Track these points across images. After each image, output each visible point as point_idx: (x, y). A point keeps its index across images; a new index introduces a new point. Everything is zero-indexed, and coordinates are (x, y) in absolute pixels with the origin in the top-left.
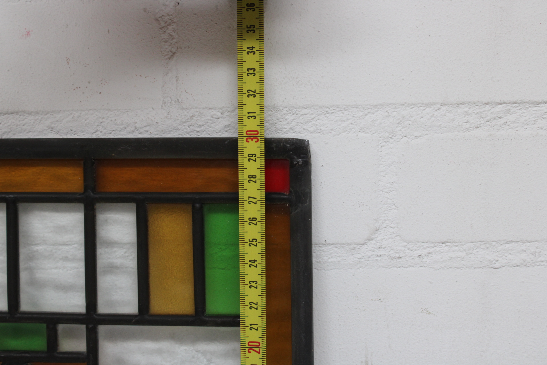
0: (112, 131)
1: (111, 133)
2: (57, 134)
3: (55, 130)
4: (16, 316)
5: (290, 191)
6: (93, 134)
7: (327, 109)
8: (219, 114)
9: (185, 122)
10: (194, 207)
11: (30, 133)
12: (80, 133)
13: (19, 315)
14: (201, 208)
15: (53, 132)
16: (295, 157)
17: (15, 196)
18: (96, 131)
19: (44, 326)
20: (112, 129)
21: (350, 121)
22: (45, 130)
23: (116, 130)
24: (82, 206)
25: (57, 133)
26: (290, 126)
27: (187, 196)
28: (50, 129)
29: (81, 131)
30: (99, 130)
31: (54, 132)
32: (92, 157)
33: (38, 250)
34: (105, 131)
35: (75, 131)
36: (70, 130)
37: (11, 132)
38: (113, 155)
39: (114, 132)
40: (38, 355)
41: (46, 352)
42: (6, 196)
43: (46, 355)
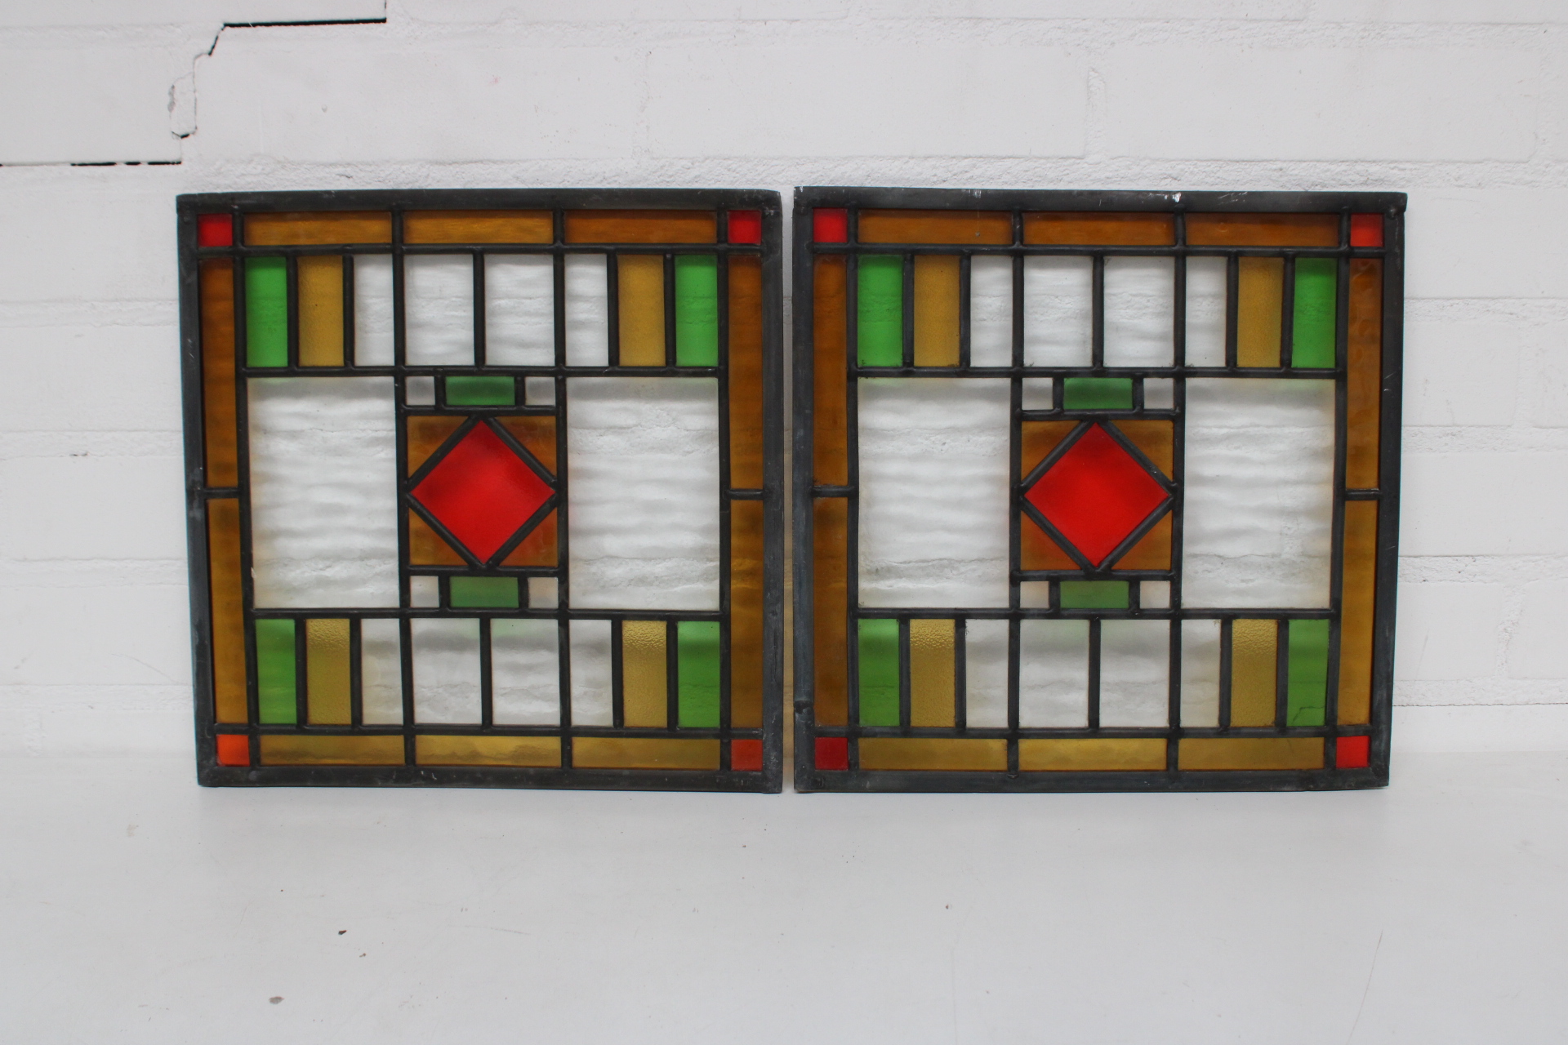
1: (579, 184)
3: (520, 181)
4: (483, 369)
5: (762, 242)
6: (560, 183)
7: (797, 161)
8: (690, 164)
9: (654, 172)
10: (665, 258)
13: (487, 369)
14: (673, 260)
16: (767, 208)
17: (483, 247)
18: (563, 182)
19: (511, 379)
20: (580, 180)
21: (820, 173)
22: (511, 181)
23: (584, 180)
24: (551, 258)
25: (523, 184)
26: (760, 177)
27: (659, 247)
28: (516, 179)
29: (547, 182)
30: (566, 180)
31: (520, 183)
32: (562, 207)
34: (572, 181)
35: (542, 182)
36: (537, 181)
38: (585, 205)
39: (581, 182)
40: (506, 409)
41: (514, 406)
42: (474, 248)
43: (515, 408)
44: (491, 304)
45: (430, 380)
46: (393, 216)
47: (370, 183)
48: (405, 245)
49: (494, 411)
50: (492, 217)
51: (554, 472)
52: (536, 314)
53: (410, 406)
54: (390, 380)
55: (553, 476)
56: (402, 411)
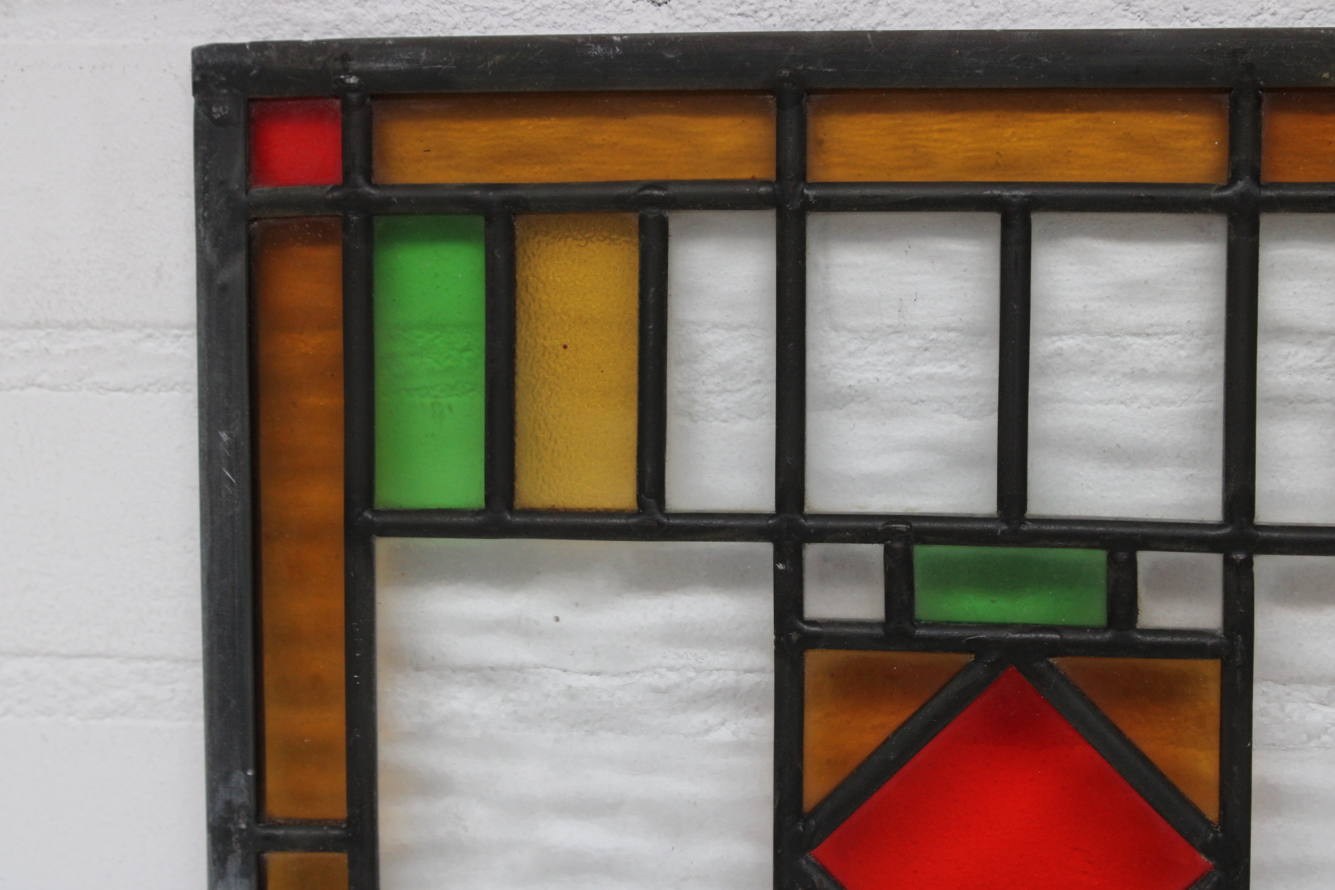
0: (1307, 11)
1: (1302, 18)
2: (1141, 20)
3: (1136, 9)
4: (1025, 528)
6: (1249, 19)
11: (1062, 18)
12: (1209, 16)
13: (1029, 527)
15: (1131, 15)
17: (1029, 192)
18: (1260, 11)
19: (1098, 557)
20: (1309, 7)
22: (1107, 8)
23: (1320, 8)
24: (1215, 224)
25: (1142, 16)
28: (1122, 7)
29: (1213, 12)
30: (1269, 8)
31: (1134, 13)
32: (1262, 83)
33: (1062, 349)
34: (1286, 11)
35: (1196, 13)
36: (1181, 8)
37: (1008, 15)
38: (1326, 75)
39: (1311, 13)
40: (1084, 637)
41: (1105, 629)
42: (1006, 194)
43: (1108, 635)
44: (1041, 347)
45: (875, 551)
46: (780, 106)
47: (717, 20)
48: (812, 186)
49: (1053, 642)
50: (1057, 106)
51: (1210, 808)
52: (1164, 375)
53: (813, 623)
54: (765, 549)
55: (1208, 823)
56: (794, 636)
